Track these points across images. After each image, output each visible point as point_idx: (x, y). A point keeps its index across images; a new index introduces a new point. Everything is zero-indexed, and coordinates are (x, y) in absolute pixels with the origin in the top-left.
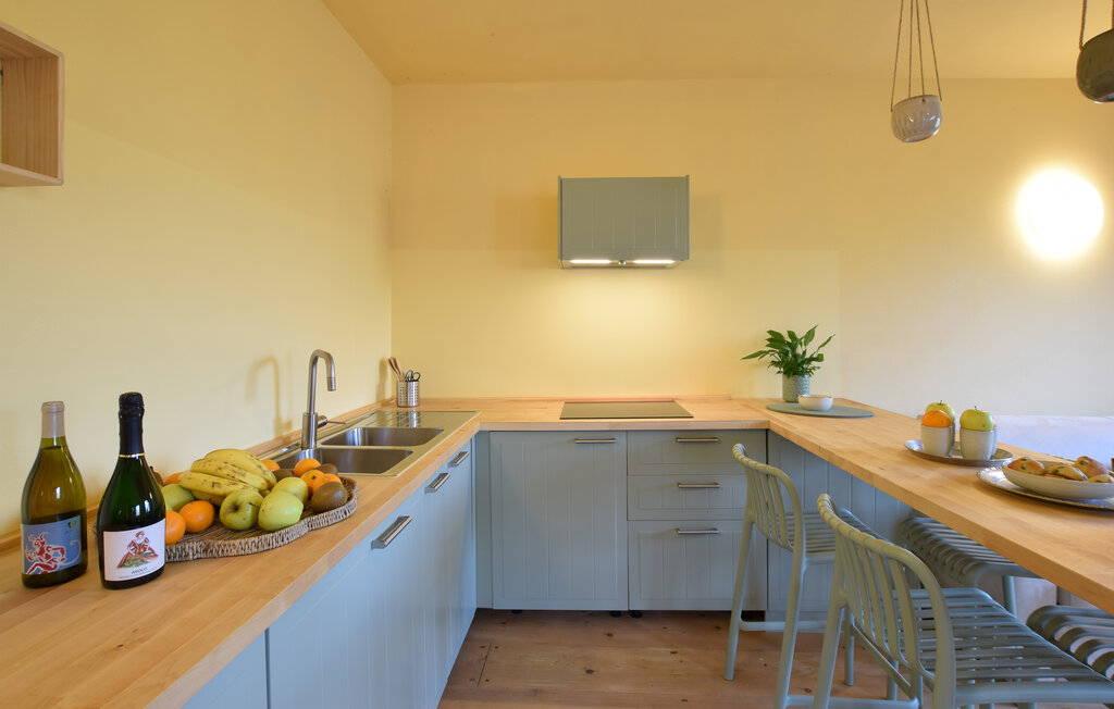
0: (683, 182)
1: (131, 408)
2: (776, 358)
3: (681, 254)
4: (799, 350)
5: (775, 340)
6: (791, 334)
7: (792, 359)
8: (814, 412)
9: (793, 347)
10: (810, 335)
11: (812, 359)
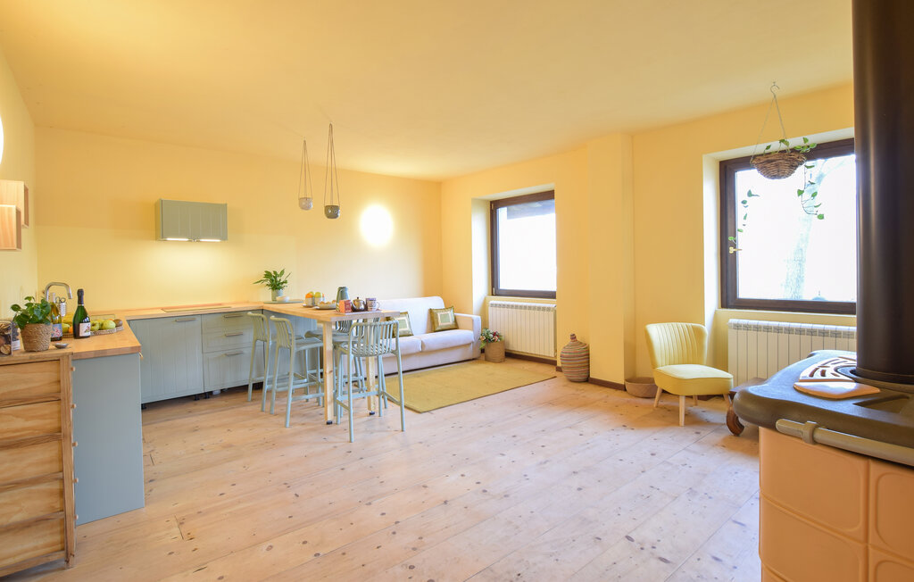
0: (224, 207)
1: (80, 293)
2: (269, 282)
3: (224, 238)
4: (278, 279)
5: (268, 275)
6: (275, 272)
7: (275, 283)
8: (282, 302)
9: (275, 278)
10: (282, 272)
11: (282, 283)
